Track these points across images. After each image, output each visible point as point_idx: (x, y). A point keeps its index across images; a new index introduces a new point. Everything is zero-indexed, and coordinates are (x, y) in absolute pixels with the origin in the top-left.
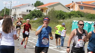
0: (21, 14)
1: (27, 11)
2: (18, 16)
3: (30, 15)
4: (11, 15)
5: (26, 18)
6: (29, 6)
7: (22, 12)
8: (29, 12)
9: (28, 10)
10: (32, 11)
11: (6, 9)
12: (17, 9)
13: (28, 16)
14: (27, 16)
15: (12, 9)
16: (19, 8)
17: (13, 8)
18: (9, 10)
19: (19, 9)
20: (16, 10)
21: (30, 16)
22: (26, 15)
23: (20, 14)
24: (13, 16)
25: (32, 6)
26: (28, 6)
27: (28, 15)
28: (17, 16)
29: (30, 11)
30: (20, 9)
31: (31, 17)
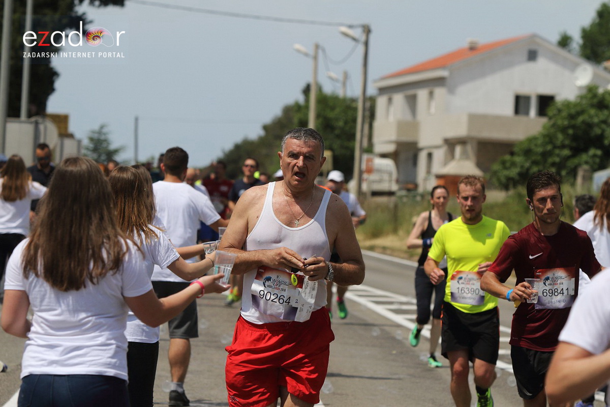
0: (462, 142)
1: (520, 103)
2: (439, 155)
3: (549, 138)
4: (369, 150)
5: (514, 172)
6: (532, 56)
7: (474, 119)
8: (542, 112)
9: (527, 99)
10: (567, 104)
11: (326, 102)
12: (422, 94)
13: (527, 152)
14: (518, 159)
15: (381, 102)
16: (440, 81)
17: (383, 90)
18: (348, 106)
19: (439, 92)
20: (412, 101)
21: (545, 155)
22: (507, 147)
23: (451, 144)
24: (388, 163)
25: (562, 52)
26: (525, 55)
27: (531, 140)
28: (423, 157)
29: (545, 102)
30: (451, 91)
31: (560, 166)
